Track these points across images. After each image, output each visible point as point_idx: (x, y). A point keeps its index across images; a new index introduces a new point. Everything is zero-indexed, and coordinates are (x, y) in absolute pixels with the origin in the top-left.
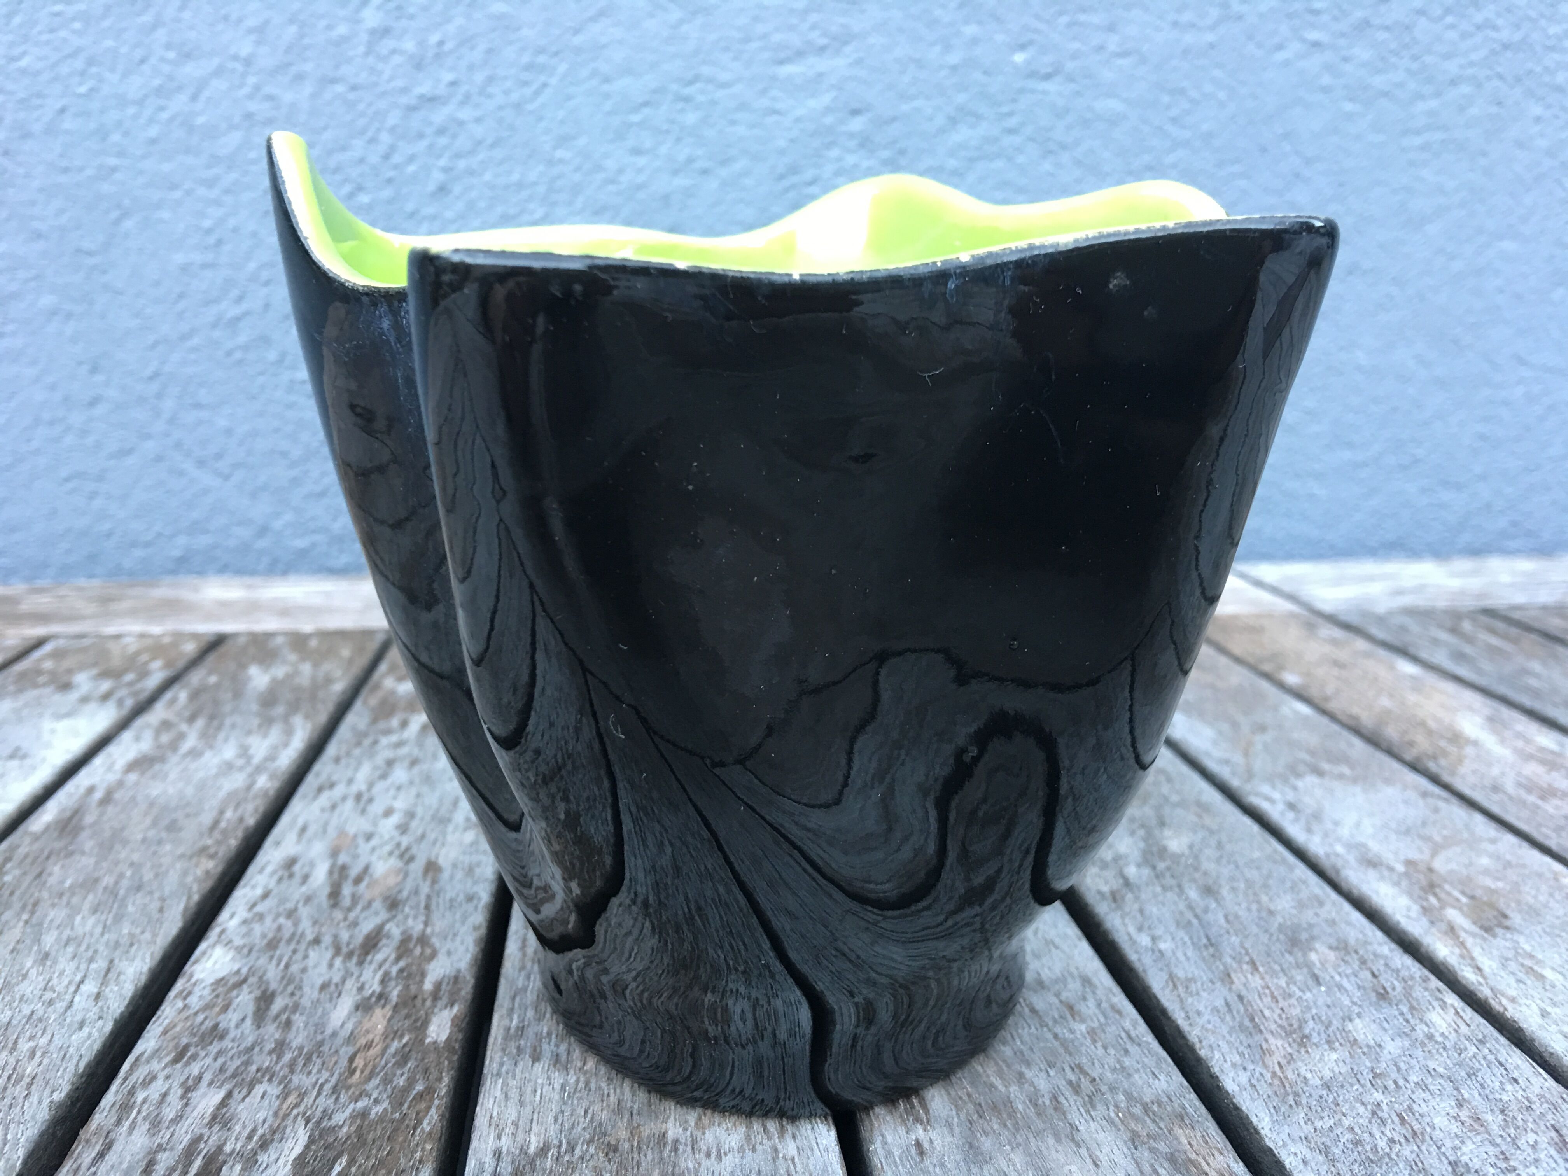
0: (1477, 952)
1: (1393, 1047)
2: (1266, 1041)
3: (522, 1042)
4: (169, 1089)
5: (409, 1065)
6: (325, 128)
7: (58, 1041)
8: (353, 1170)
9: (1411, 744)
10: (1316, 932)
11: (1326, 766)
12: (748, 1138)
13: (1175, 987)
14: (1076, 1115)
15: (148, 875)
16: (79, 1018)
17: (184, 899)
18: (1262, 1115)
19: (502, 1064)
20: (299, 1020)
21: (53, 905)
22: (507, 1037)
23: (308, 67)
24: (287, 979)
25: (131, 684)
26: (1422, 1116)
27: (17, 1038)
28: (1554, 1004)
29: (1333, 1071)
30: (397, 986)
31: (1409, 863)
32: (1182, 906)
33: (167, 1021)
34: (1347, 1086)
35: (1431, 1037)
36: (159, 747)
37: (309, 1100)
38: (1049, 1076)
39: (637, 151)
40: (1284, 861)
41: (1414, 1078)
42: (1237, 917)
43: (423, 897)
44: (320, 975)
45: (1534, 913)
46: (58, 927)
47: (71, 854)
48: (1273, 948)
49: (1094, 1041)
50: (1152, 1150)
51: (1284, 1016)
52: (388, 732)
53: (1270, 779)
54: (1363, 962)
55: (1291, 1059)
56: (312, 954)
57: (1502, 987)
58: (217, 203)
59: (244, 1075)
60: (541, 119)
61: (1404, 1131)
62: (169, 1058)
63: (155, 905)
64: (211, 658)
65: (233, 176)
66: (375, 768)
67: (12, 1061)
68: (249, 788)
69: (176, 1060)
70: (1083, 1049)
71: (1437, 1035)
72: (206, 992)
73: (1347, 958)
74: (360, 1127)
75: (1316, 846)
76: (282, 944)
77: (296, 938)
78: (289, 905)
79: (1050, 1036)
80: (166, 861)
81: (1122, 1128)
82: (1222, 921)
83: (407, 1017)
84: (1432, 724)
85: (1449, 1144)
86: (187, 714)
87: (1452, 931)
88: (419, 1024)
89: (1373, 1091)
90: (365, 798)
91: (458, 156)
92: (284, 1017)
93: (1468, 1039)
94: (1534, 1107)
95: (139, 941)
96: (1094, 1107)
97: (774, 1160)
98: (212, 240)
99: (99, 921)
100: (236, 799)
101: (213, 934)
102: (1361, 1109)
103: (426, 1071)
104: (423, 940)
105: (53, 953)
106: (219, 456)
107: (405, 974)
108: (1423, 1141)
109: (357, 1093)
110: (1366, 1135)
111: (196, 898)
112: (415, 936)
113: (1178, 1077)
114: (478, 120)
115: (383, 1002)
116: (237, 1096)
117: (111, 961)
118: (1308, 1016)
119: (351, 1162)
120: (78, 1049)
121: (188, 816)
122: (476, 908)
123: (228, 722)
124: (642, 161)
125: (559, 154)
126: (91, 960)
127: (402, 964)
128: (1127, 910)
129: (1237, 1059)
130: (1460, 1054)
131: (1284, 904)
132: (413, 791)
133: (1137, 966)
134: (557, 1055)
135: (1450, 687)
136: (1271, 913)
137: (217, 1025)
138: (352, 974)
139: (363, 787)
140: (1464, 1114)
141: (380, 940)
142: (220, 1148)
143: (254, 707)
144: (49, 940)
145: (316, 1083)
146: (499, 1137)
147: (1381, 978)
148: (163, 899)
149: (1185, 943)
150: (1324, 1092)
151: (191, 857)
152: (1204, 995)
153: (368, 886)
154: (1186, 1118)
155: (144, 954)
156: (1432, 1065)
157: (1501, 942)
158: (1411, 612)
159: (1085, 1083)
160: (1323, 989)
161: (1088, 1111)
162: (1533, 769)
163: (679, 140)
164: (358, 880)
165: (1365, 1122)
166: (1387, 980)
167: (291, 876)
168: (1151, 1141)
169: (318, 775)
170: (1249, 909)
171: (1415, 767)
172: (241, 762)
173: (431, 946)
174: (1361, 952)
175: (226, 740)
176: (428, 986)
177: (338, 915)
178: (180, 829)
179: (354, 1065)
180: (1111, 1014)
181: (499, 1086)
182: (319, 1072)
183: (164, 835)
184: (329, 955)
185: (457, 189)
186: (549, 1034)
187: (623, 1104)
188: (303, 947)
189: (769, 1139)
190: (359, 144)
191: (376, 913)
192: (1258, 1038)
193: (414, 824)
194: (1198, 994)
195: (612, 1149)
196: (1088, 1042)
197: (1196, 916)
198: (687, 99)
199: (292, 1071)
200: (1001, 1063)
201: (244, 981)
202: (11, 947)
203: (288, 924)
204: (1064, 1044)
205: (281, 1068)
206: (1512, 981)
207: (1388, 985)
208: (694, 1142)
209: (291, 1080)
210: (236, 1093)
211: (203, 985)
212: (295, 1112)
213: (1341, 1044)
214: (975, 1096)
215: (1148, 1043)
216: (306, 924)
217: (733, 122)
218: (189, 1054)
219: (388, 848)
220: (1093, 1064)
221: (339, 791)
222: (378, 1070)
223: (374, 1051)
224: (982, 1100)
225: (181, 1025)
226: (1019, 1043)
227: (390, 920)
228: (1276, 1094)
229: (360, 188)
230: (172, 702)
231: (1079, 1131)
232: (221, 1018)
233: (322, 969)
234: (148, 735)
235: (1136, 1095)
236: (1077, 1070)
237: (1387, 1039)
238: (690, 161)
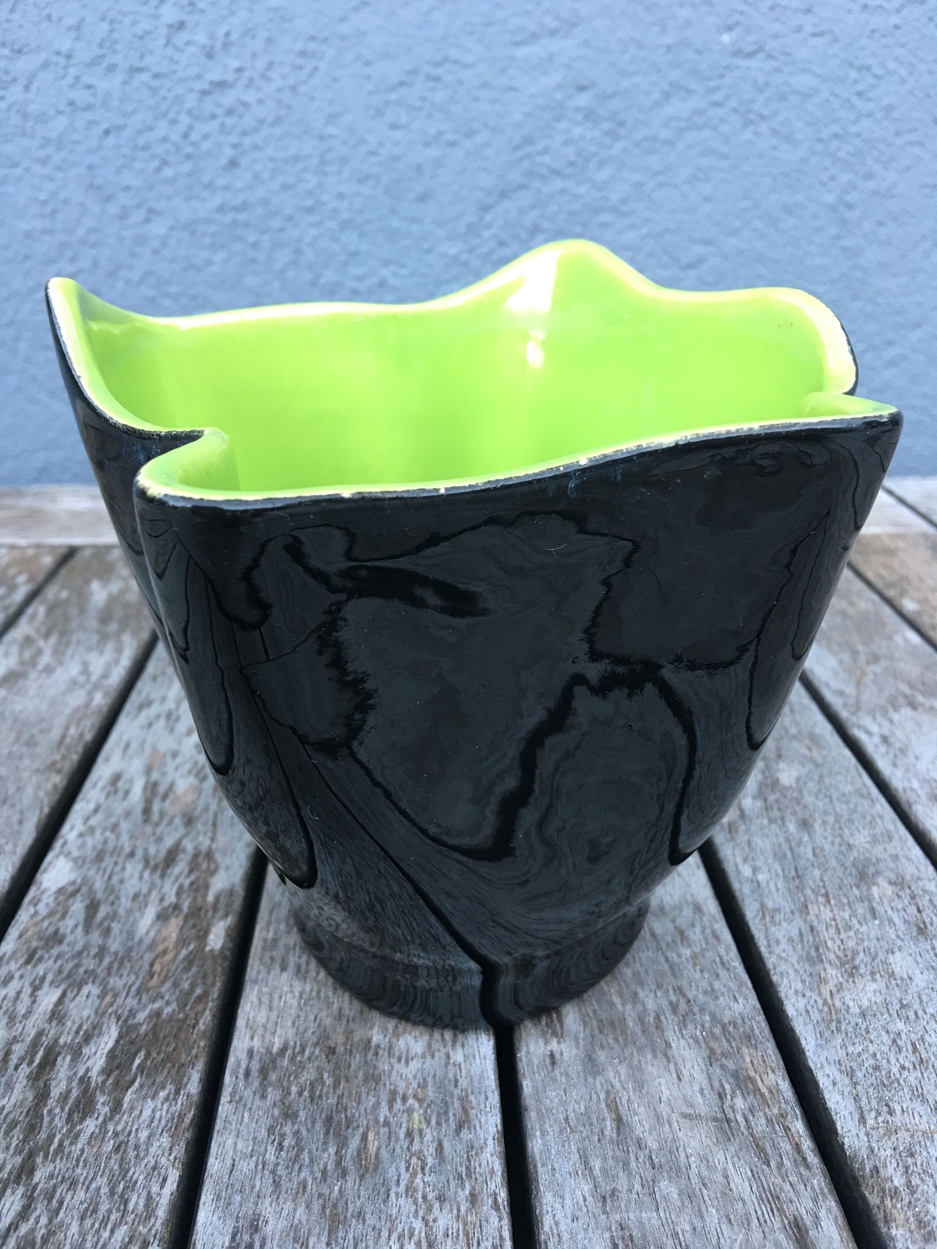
1: (920, 980)
2: (825, 970)
4: (22, 987)
5: (193, 970)
6: (134, 112)
8: (149, 1063)
10: (882, 866)
11: (920, 699)
12: (429, 1046)
14: (670, 1035)
15: (11, 788)
17: (38, 811)
18: (809, 1039)
19: (259, 972)
20: (116, 927)
22: (264, 949)
23: (117, 59)
24: (110, 889)
26: (930, 1045)
29: (870, 1001)
30: (188, 897)
32: (781, 839)
33: (23, 926)
34: (879, 1015)
36: (22, 663)
37: (120, 1001)
38: (656, 996)
39: (394, 126)
40: (869, 795)
41: (931, 1011)
42: (822, 850)
43: (211, 814)
44: (134, 886)
48: (845, 882)
49: (695, 965)
50: (723, 1067)
51: (842, 947)
53: (872, 713)
54: (913, 897)
55: (840, 988)
56: (129, 867)
58: (51, 179)
59: (75, 976)
60: (313, 98)
61: (913, 1059)
62: (23, 960)
63: (15, 818)
64: (63, 572)
65: (63, 154)
68: (88, 705)
69: (27, 962)
70: (685, 972)
72: (51, 900)
73: (901, 893)
74: (155, 1025)
75: (898, 780)
76: (107, 857)
77: (118, 850)
78: (113, 820)
79: (662, 959)
80: (25, 775)
81: (704, 1046)
82: (810, 855)
83: (194, 926)
86: (44, 629)
88: (201, 933)
89: (898, 1020)
90: (173, 716)
91: (244, 133)
92: (106, 924)
95: (4, 851)
96: (685, 1026)
97: (447, 1065)
98: (47, 210)
100: (77, 716)
101: (58, 845)
102: (885, 1037)
104: (209, 855)
107: (194, 887)
108: (927, 1068)
109: (155, 994)
110: (885, 1061)
111: (46, 810)
112: (204, 852)
113: (753, 1000)
114: (261, 102)
115: (176, 912)
116: (70, 995)
118: (860, 948)
119: (148, 1055)
121: (42, 731)
123: (74, 638)
124: (398, 135)
125: (331, 130)
127: (192, 877)
128: (738, 841)
129: (799, 986)
131: (862, 838)
133: (738, 894)
134: (299, 966)
136: (850, 847)
137: (57, 931)
138: (156, 886)
139: (172, 706)
141: (178, 854)
142: (56, 1041)
143: (95, 624)
145: (126, 984)
146: (252, 1038)
147: (923, 914)
148: (22, 812)
149: (777, 875)
150: (860, 1020)
151: (43, 772)
152: (785, 924)
153: (173, 803)
154: (752, 1038)
155: (8, 863)
159: (682, 1005)
160: (877, 922)
161: (680, 1030)
163: (430, 116)
164: (165, 797)
165: (886, 1049)
166: (929, 916)
167: (116, 791)
168: (723, 1059)
169: (139, 693)
170: (833, 843)
172: (82, 679)
173: (215, 861)
174: (913, 888)
175: (72, 657)
176: (210, 898)
177: (149, 829)
178: (36, 744)
179: (154, 969)
180: (712, 940)
181: (255, 992)
182: (128, 975)
183: (24, 750)
184: (140, 866)
185: (245, 162)
186: (295, 946)
187: (342, 1012)
188: (122, 858)
189: (445, 1047)
190: (162, 124)
191: (177, 829)
192: (819, 967)
194: (780, 924)
195: (331, 1051)
196: (690, 966)
197: (791, 849)
198: (437, 79)
199: (109, 974)
200: (622, 984)
201: (78, 890)
203: (112, 838)
204: (672, 966)
205: (102, 971)
207: (927, 920)
208: (391, 1047)
209: (107, 983)
210: (69, 993)
211: (48, 894)
212: (110, 1010)
213: (881, 976)
214: (599, 1012)
215: (735, 968)
216: (125, 838)
217: (476, 99)
218: (37, 956)
219: (188, 766)
220: (691, 986)
221: (155, 709)
222: (170, 975)
223: (169, 957)
224: (603, 1017)
225: (32, 929)
226: (638, 965)
227: (185, 836)
228: (823, 1020)
229: (165, 163)
230: (33, 617)
231: (671, 1047)
232: (61, 924)
233: (135, 881)
234: (14, 650)
235: (718, 1016)
236: (678, 992)
237: (917, 972)
238: (440, 133)
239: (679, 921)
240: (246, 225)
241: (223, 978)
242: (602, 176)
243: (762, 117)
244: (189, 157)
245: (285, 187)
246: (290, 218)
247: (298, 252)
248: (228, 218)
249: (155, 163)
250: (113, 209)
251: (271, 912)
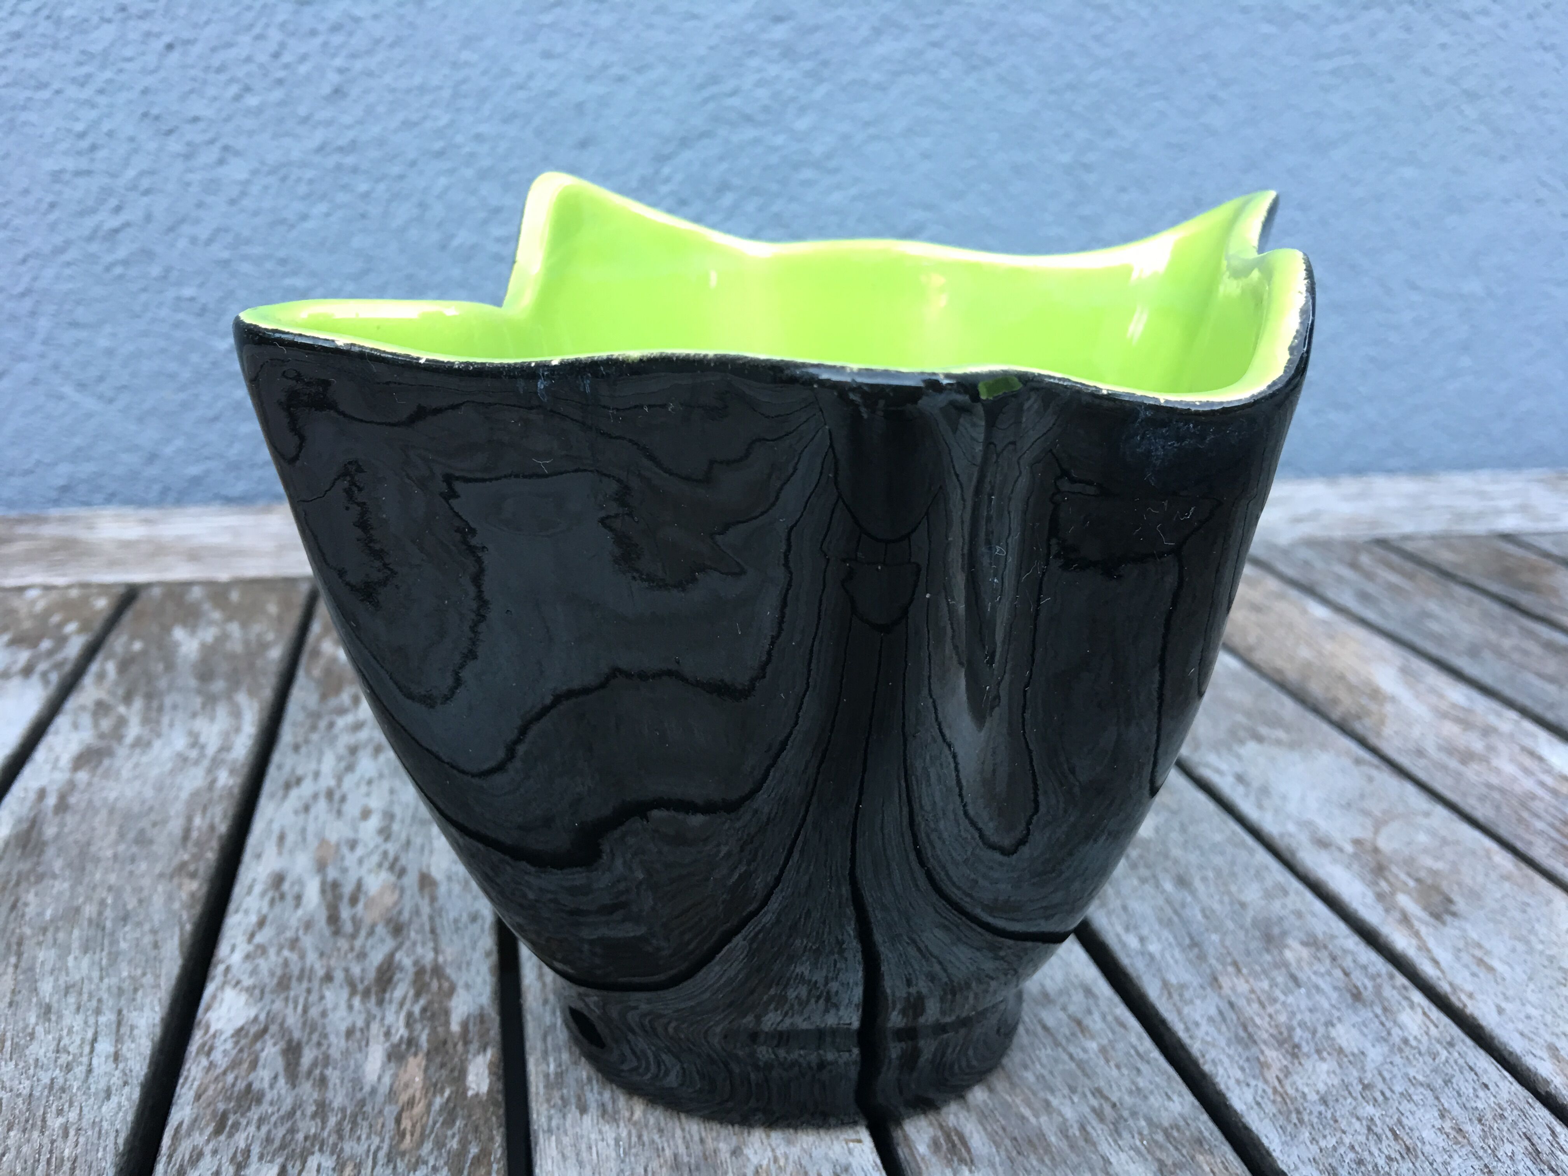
0: (1431, 943)
1: (1375, 1054)
2: (1262, 1052)
3: (565, 1091)
4: (220, 1166)
5: (458, 1123)
6: (207, 23)
7: (88, 1117)
9: (1335, 701)
10: (1286, 925)
11: (1264, 730)
13: (1170, 996)
14: (1105, 1147)
15: (132, 904)
16: (102, 1085)
17: (177, 930)
18: (1271, 1136)
19: (550, 1118)
20: (333, 1075)
21: (40, 944)
22: (548, 1086)
24: (310, 1026)
25: (50, 653)
26: (1411, 1129)
27: (44, 1113)
28: (1506, 998)
29: (1326, 1084)
30: (423, 1029)
31: (1357, 842)
32: (1161, 901)
33: (196, 1084)
34: (1341, 1100)
35: (1406, 1041)
36: (102, 736)
38: (1073, 1103)
39: (547, 55)
40: (1243, 843)
41: (1398, 1088)
42: (1213, 911)
43: (425, 918)
44: (343, 1019)
45: (1474, 896)
46: (52, 972)
47: (40, 878)
48: (1251, 947)
49: (1107, 1061)
51: (1273, 1023)
52: (342, 711)
53: (1215, 747)
54: (1334, 959)
55: (1287, 1073)
56: (328, 994)
57: (1458, 981)
58: (91, 104)
59: (293, 1146)
60: (445, 17)
61: (1398, 1148)
62: (210, 1129)
63: (147, 940)
64: (128, 617)
65: (108, 74)
66: (340, 758)
67: (46, 1141)
68: (211, 786)
69: (218, 1131)
70: (1098, 1070)
71: (1411, 1038)
72: (229, 1045)
73: (1319, 955)
75: (1270, 825)
76: (294, 983)
77: (307, 973)
78: (289, 934)
79: (1066, 1057)
80: (146, 882)
81: (1149, 1158)
82: (1199, 917)
83: (443, 1065)
84: (1352, 679)
85: (1439, 1160)
86: (120, 692)
87: (1405, 920)
88: (456, 1074)
89: (1365, 1104)
90: (337, 797)
91: (353, 56)
92: (317, 1072)
93: (1439, 1041)
94: (1506, 1114)
95: (142, 986)
96: (1120, 1135)
98: (84, 144)
99: (93, 963)
100: (199, 801)
101: (218, 971)
102: (1357, 1125)
103: (476, 1129)
104: (437, 971)
105: (55, 1006)
106: (101, 379)
107: (429, 1014)
108: (1416, 1157)
109: (413, 1160)
110: (1366, 1153)
111: (188, 927)
112: (429, 967)
113: (1189, 1097)
114: (376, 17)
115: (413, 1050)
116: (292, 1171)
117: (120, 1012)
118: (1295, 1023)
120: (112, 1124)
121: (154, 824)
122: (482, 930)
123: (168, 701)
124: (552, 66)
125: (465, 56)
126: (98, 1012)
127: (422, 1002)
128: (1111, 906)
129: (1239, 1074)
130: (1434, 1059)
131: (1252, 894)
132: (386, 785)
133: (1131, 970)
134: (603, 1105)
135: (1360, 633)
136: (1243, 905)
137: (249, 1086)
138: (375, 1017)
139: (332, 783)
140: (1447, 1125)
141: (394, 974)
143: (193, 683)
144: (46, 987)
145: (368, 1151)
147: (1353, 976)
148: (154, 932)
149: (1171, 944)
150: (1322, 1108)
151: (172, 877)
152: (1198, 1002)
153: (366, 906)
154: (1204, 1143)
155: (152, 1002)
156: (1412, 1072)
157: (1451, 931)
158: (1311, 543)
159: (1108, 1110)
160: (1303, 991)
161: (1115, 1141)
162: (1450, 729)
163: (592, 43)
164: (354, 900)
165: (1364, 1139)
166: (1359, 978)
167: (282, 897)
168: (1178, 1171)
169: (280, 767)
170: (1221, 902)
171: (1343, 728)
172: (194, 754)
173: (448, 979)
174: (1330, 947)
175: (171, 725)
176: (455, 1027)
177: (343, 943)
178: (151, 842)
179: (402, 1127)
180: (1117, 1029)
181: (553, 1144)
182: (369, 1137)
183: (134, 849)
184: (345, 993)
185: (355, 91)
186: (589, 1079)
187: (679, 1159)
188: (316, 984)
190: (245, 39)
191: (382, 941)
192: (1254, 1050)
193: (396, 827)
194: (1192, 1002)
196: (1102, 1062)
197: (1176, 912)
199: (341, 1138)
200: (1026, 1091)
201: (265, 1030)
202: (7, 1000)
203: (293, 957)
204: (1080, 1064)
205: (329, 1136)
206: (1467, 974)
207: (1359, 984)
209: (342, 1150)
210: (289, 1167)
211: (223, 1037)
213: (1329, 1054)
214: (1009, 1129)
215: (1156, 1060)
216: (312, 957)
217: (650, 26)
218: (230, 1123)
219: (375, 859)
220: (1111, 1086)
221: (307, 788)
222: (427, 1132)
223: (419, 1109)
224: (1016, 1133)
225: (212, 1087)
226: (1038, 1067)
227: (398, 948)
228: (1280, 1112)
229: (247, 89)
230: (101, 676)
231: (1110, 1163)
232: (252, 1076)
233: (342, 1011)
234: (86, 720)
235: (1155, 1120)
236: (1097, 1094)
237: (1368, 1045)
238: (605, 67)
239: (1072, 1009)
240: (355, 170)
241: (502, 1130)
242: (802, 124)
243: (989, 62)
244: (280, 82)
245: (407, 125)
246: (413, 164)
247: (423, 206)
248: (331, 161)
249: (234, 89)
250: (175, 145)
251: (544, 1039)
